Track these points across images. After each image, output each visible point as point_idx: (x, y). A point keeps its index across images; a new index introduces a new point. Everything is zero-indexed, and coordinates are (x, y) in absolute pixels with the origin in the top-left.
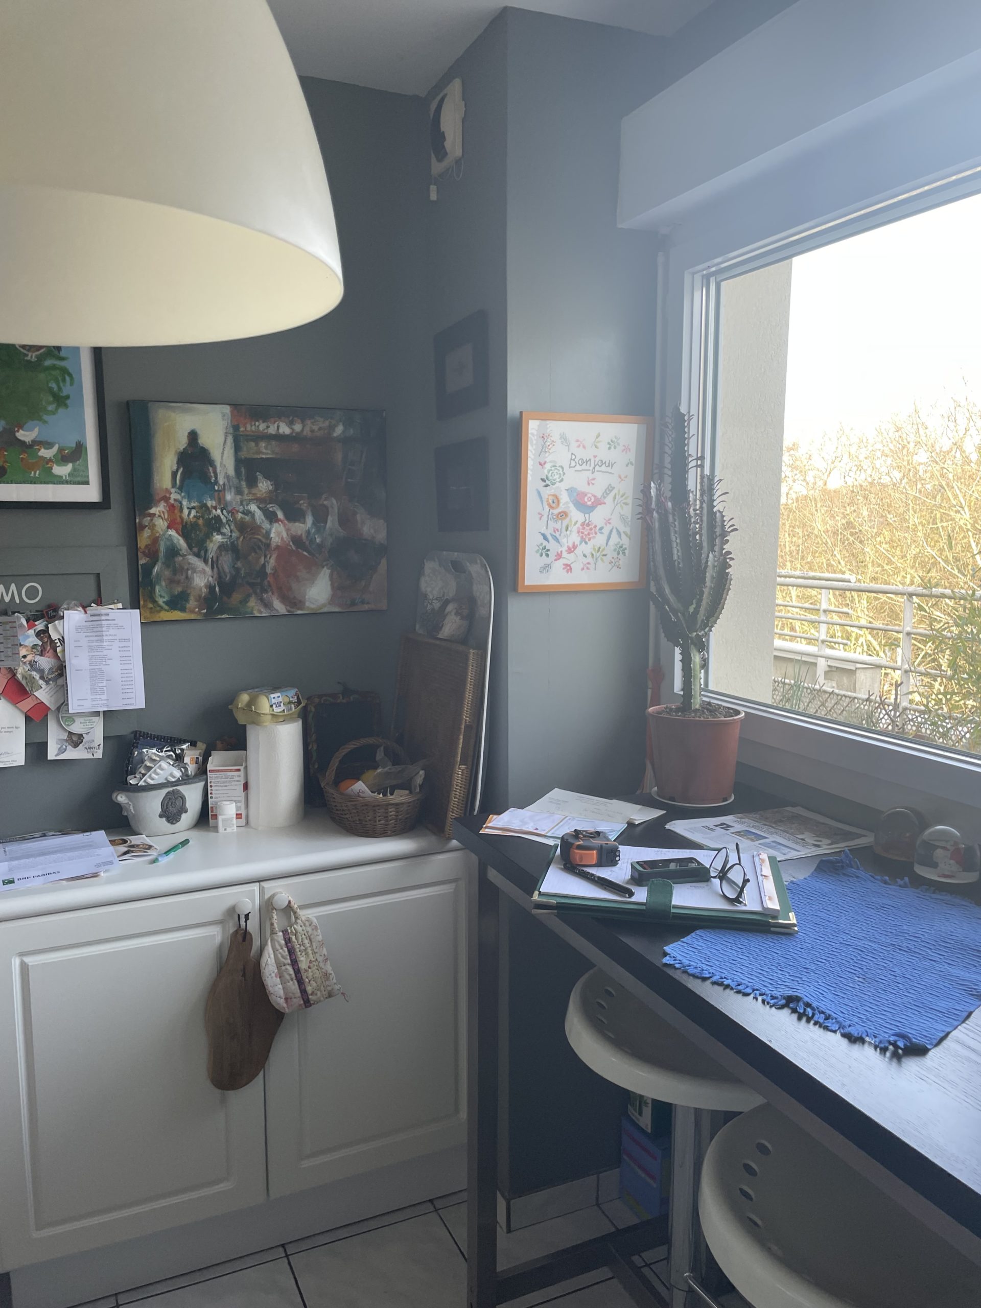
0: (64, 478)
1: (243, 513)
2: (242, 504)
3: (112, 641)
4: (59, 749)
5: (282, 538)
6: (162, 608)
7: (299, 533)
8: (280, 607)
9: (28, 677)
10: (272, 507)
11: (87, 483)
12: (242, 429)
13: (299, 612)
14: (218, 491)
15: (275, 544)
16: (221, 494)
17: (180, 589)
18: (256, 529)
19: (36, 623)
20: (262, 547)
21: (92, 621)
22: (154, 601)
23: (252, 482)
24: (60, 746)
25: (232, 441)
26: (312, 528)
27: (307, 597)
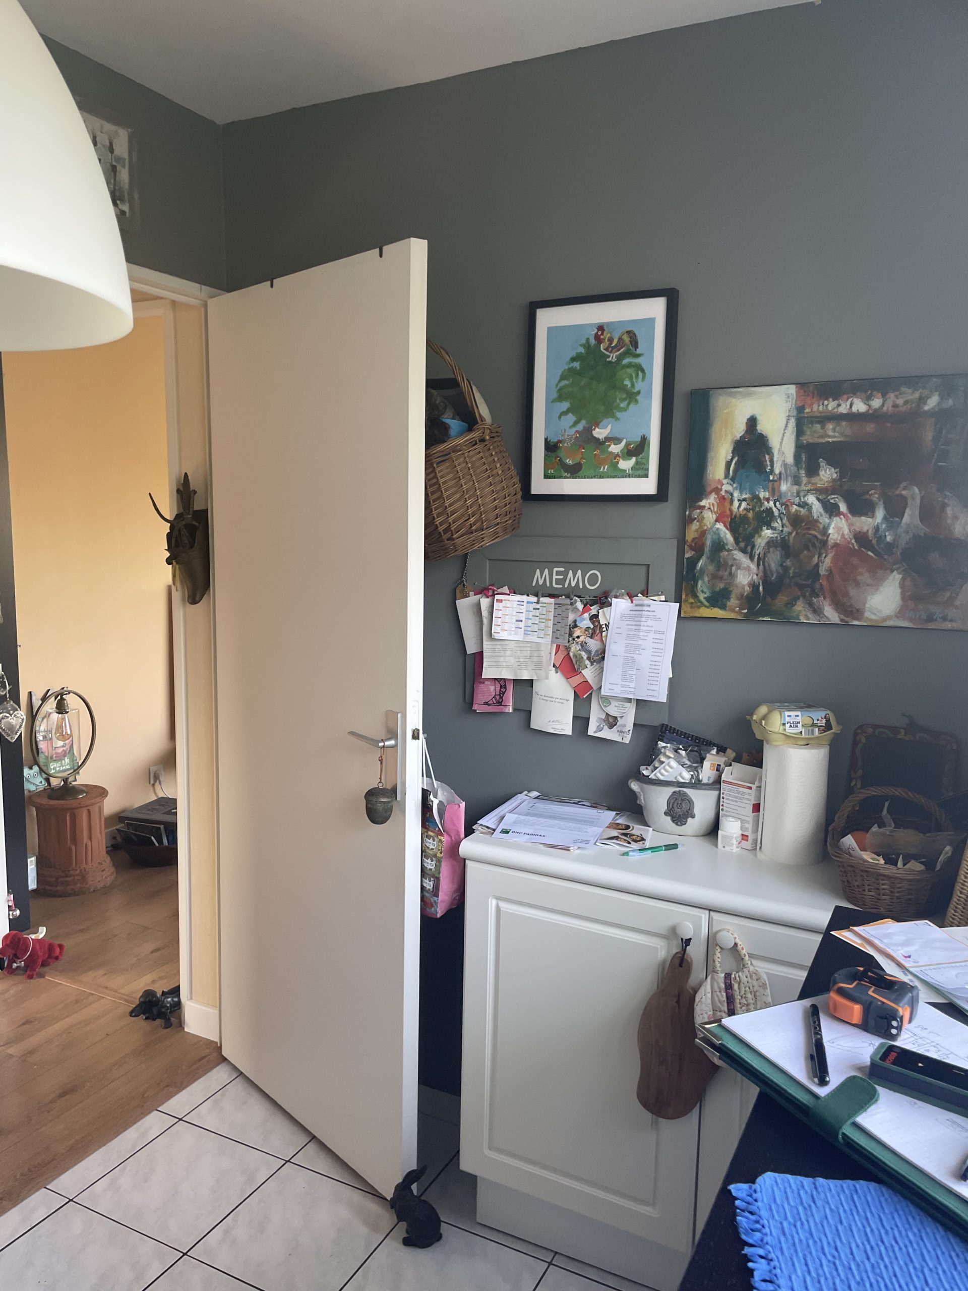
0: (627, 472)
1: (799, 505)
2: (798, 495)
3: (649, 631)
4: (598, 726)
5: (843, 535)
6: (702, 604)
7: (865, 530)
8: (831, 614)
9: (578, 656)
10: (833, 499)
11: (646, 476)
12: (807, 410)
13: (855, 623)
14: (773, 481)
15: (833, 541)
16: (776, 484)
17: (722, 586)
18: (812, 523)
19: (592, 608)
20: (818, 545)
21: (636, 610)
22: (695, 596)
23: (812, 471)
24: (598, 724)
25: (794, 424)
26: (882, 523)
27: (867, 606)
